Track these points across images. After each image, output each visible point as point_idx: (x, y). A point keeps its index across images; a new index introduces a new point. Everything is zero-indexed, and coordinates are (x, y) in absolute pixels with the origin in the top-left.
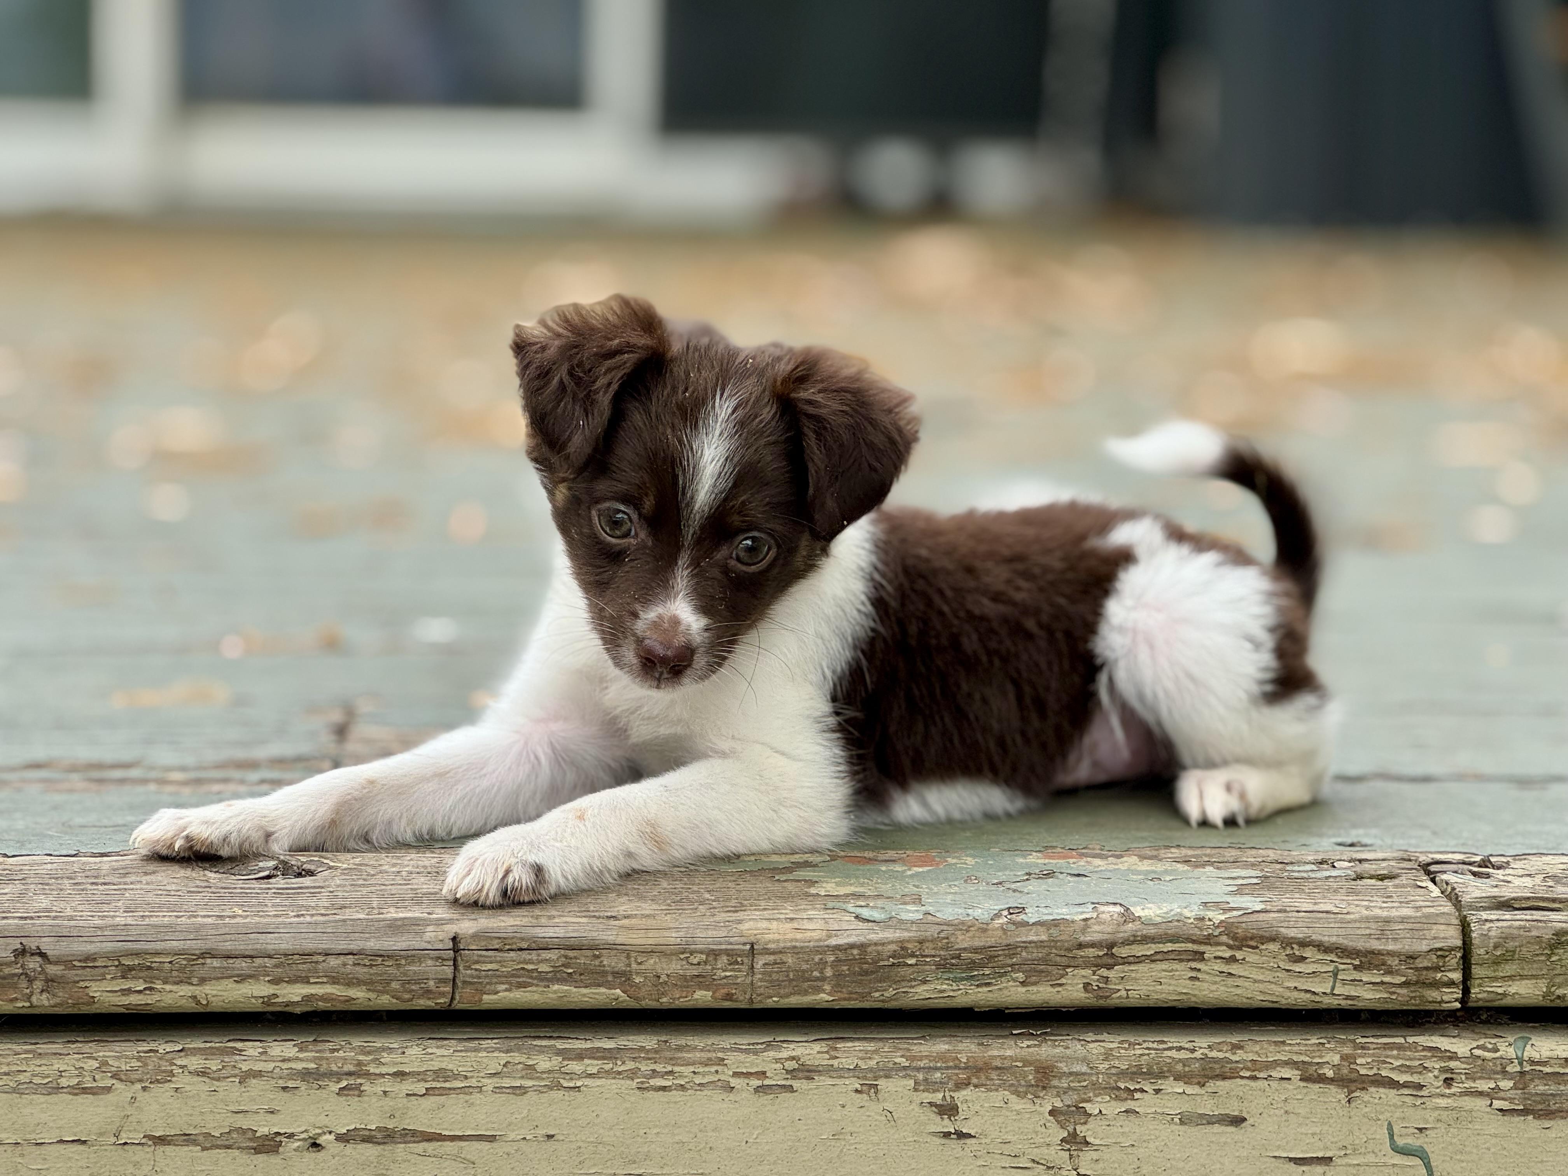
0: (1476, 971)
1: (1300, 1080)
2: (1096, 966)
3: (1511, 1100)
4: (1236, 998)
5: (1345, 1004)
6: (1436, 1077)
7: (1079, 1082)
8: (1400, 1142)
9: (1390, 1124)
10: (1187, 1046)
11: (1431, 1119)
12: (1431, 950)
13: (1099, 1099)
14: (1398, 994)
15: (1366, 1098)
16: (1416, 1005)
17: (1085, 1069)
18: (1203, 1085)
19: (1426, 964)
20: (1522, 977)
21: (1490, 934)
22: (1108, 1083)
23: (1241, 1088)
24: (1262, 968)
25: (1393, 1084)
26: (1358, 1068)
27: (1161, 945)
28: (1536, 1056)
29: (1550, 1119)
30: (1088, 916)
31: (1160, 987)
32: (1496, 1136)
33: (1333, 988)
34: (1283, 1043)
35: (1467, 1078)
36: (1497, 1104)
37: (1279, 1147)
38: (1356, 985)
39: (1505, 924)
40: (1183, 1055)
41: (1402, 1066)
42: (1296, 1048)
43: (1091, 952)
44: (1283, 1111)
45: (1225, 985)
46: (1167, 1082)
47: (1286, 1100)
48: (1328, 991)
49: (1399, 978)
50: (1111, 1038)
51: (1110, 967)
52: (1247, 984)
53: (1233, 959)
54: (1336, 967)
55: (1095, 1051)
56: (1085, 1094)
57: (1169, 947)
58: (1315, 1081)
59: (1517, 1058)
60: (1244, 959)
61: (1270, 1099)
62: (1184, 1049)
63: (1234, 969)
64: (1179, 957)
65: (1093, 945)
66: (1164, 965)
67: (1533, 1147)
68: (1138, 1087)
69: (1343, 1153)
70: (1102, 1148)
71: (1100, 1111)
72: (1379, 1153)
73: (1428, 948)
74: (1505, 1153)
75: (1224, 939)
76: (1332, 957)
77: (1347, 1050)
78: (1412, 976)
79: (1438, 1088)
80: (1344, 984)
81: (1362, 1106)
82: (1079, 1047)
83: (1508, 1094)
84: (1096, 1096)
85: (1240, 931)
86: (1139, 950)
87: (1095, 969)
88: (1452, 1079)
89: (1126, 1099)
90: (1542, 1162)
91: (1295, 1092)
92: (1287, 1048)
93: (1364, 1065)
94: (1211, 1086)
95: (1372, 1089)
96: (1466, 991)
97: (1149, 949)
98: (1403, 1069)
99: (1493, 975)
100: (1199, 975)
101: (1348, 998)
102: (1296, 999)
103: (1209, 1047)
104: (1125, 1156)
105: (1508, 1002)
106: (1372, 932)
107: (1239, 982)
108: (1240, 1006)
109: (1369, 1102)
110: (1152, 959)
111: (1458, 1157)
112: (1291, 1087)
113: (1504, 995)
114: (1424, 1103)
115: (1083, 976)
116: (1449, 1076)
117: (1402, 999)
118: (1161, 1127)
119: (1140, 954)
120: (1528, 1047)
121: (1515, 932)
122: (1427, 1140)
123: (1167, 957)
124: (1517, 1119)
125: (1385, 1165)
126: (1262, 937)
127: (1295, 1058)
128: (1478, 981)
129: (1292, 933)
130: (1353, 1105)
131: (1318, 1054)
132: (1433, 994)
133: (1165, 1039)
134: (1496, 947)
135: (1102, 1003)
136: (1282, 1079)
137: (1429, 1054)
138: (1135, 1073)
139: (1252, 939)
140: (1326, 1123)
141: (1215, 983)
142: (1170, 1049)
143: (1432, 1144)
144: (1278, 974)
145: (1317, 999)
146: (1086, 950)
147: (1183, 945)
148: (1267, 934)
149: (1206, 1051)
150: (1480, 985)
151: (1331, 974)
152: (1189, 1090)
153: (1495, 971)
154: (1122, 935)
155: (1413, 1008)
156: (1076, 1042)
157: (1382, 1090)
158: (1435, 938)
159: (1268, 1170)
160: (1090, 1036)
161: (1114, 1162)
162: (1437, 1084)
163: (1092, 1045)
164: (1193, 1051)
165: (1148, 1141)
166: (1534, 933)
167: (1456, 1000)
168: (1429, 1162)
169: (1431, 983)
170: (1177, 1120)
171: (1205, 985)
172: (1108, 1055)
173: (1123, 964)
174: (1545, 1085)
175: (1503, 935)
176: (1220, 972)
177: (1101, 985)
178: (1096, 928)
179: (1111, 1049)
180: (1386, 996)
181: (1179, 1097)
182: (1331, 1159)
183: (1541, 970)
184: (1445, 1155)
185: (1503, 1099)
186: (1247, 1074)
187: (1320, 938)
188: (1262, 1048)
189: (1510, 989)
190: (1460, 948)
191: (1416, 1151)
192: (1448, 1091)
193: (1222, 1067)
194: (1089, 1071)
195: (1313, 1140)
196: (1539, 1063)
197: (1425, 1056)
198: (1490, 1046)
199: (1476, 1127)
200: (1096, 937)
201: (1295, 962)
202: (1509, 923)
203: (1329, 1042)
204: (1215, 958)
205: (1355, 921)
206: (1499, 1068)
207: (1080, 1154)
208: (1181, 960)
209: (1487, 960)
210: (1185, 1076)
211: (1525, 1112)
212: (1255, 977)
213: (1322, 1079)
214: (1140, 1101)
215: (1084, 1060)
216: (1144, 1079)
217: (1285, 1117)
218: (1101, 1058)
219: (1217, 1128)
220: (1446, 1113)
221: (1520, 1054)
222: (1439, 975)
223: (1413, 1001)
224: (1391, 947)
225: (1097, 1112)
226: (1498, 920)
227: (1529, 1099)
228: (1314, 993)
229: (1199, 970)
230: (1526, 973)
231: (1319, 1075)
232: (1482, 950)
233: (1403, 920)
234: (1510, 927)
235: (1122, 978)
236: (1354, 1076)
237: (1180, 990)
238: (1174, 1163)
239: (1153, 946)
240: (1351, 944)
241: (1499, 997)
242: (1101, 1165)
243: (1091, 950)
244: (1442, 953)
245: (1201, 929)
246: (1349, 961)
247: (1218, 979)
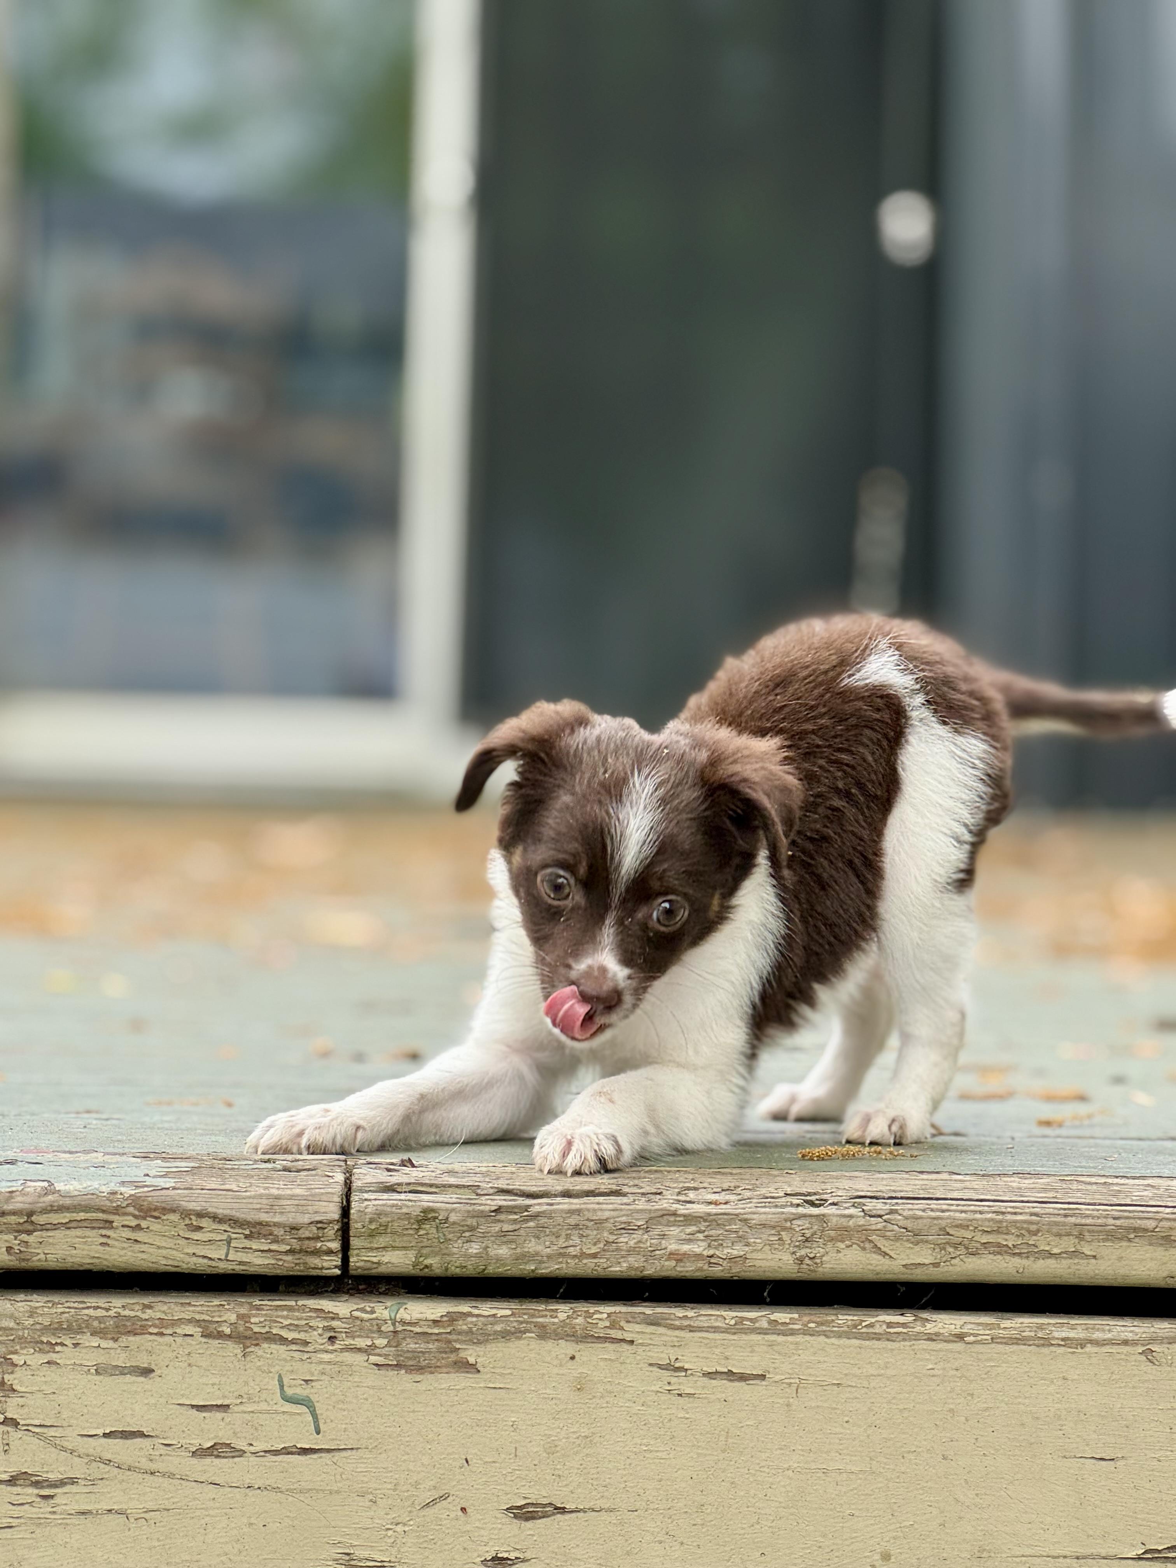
0: (354, 1242)
1: (202, 1336)
2: (18, 1231)
3: (386, 1356)
4: (142, 1262)
5: (239, 1269)
6: (320, 1335)
7: (7, 1336)
8: (289, 1392)
9: (280, 1376)
10: (103, 1306)
11: (316, 1373)
12: (311, 1223)
13: (25, 1352)
14: (284, 1261)
15: (260, 1353)
16: (299, 1271)
17: (12, 1324)
18: (117, 1340)
19: (307, 1234)
20: (394, 1248)
21: (367, 1210)
22: (34, 1338)
23: (150, 1343)
24: (164, 1236)
25: (283, 1340)
26: (252, 1326)
27: (75, 1215)
28: (407, 1317)
29: (421, 1374)
30: (14, 1189)
31: (75, 1252)
32: (373, 1388)
33: (227, 1255)
34: (189, 1304)
35: (347, 1336)
36: (373, 1359)
37: (183, 1395)
38: (247, 1253)
39: (381, 1202)
40: (100, 1313)
41: (291, 1324)
42: (199, 1309)
43: (13, 1219)
44: (186, 1364)
45: (133, 1251)
46: (85, 1337)
47: (189, 1354)
48: (223, 1257)
49: (284, 1246)
50: (39, 1298)
51: (29, 1233)
52: (151, 1250)
53: (138, 1227)
54: (229, 1236)
55: (21, 1309)
56: (12, 1347)
57: (82, 1216)
58: (214, 1338)
59: (391, 1319)
60: (148, 1228)
61: (175, 1354)
62: (101, 1308)
63: (139, 1236)
64: (92, 1224)
65: (14, 1213)
66: (79, 1232)
67: (405, 1398)
68: (59, 1341)
69: (239, 1401)
70: (27, 1395)
71: (25, 1362)
72: (271, 1403)
73: (310, 1221)
74: (381, 1403)
75: (131, 1209)
76: (226, 1227)
77: (243, 1311)
78: (296, 1245)
79: (323, 1344)
80: (237, 1251)
81: (256, 1360)
82: (9, 1305)
83: (384, 1351)
84: (22, 1348)
85: (145, 1203)
86: (55, 1218)
87: (16, 1234)
88: (335, 1337)
89: (49, 1352)
90: (414, 1411)
91: (198, 1347)
92: (191, 1309)
93: (257, 1323)
94: (124, 1340)
95: (265, 1345)
96: (345, 1260)
97: (64, 1218)
98: (292, 1328)
99: (369, 1246)
100: (109, 1241)
101: (241, 1263)
102: (195, 1264)
103: (123, 1306)
104: (47, 1403)
105: (382, 1270)
106: (264, 1206)
107: (144, 1247)
108: (147, 1270)
109: (261, 1356)
110: (67, 1226)
111: (340, 1406)
112: (194, 1343)
113: (379, 1263)
114: (310, 1358)
115: (6, 1241)
116: (333, 1334)
117: (288, 1265)
118: (80, 1376)
119: (56, 1222)
120: (402, 1310)
121: (389, 1209)
122: (312, 1391)
123: (80, 1224)
124: (392, 1373)
125: (276, 1412)
126: (164, 1209)
127: (197, 1317)
128: (356, 1252)
129: (192, 1206)
130: (248, 1359)
131: (217, 1314)
132: (314, 1261)
133: (86, 1300)
134: (371, 1221)
135: (24, 1265)
136: (186, 1335)
137: (314, 1315)
138: (57, 1328)
139: (155, 1210)
140: (224, 1375)
141: (124, 1248)
142: (88, 1308)
143: (318, 1394)
144: (178, 1242)
145: (214, 1264)
146: (8, 1217)
147: (94, 1214)
148: (168, 1207)
149: (119, 1310)
150: (358, 1255)
151: (225, 1242)
152: (104, 1344)
153: (370, 1242)
154: (40, 1205)
155: (299, 1273)
156: (7, 1302)
157: (273, 1346)
158: (316, 1212)
159: (174, 1416)
160: (22, 1297)
161: (38, 1407)
162: (320, 1341)
163: (20, 1304)
164: (107, 1310)
165: (68, 1389)
166: (405, 1210)
167: (336, 1267)
168: (315, 1410)
169: (312, 1252)
170: (93, 1371)
171: (115, 1250)
172: (32, 1313)
173: (42, 1230)
174: (416, 1343)
175: (378, 1212)
176: (128, 1239)
177: (22, 1249)
178: (19, 1199)
179: (36, 1308)
180: (273, 1262)
181: (95, 1350)
182: (228, 1406)
183: (411, 1242)
184: (329, 1405)
185: (379, 1355)
186: (155, 1331)
187: (214, 1210)
188: (169, 1308)
189: (383, 1259)
190: (338, 1221)
191: (302, 1400)
192: (331, 1348)
193: (133, 1324)
194: (16, 1327)
195: (212, 1390)
196: (410, 1324)
197: (311, 1317)
198: (369, 1309)
199: (356, 1380)
200: (19, 1206)
201: (193, 1231)
202: (384, 1202)
203: (228, 1304)
204: (123, 1226)
205: (250, 1197)
206: (375, 1328)
207: (8, 1400)
208: (93, 1228)
209: (364, 1233)
210: (100, 1332)
211: (398, 1366)
212: (159, 1244)
213: (220, 1335)
214: (60, 1354)
215: (12, 1316)
216: (64, 1335)
217: (188, 1369)
218: (27, 1315)
219: (129, 1378)
220: (330, 1367)
221: (393, 1317)
222: (319, 1245)
223: (298, 1268)
224: (276, 1220)
225: (22, 1362)
226: (375, 1200)
227: (401, 1356)
228: (210, 1259)
229: (109, 1237)
230: (397, 1245)
231: (219, 1332)
232: (359, 1224)
233: (292, 1197)
234: (383, 1205)
235: (41, 1243)
236: (249, 1333)
237: (93, 1254)
238: (90, 1409)
239: (68, 1215)
240: (243, 1216)
241: (375, 1266)
242: (26, 1410)
243: (13, 1217)
244: (321, 1225)
245: (111, 1201)
246: (240, 1231)
247: (125, 1245)
